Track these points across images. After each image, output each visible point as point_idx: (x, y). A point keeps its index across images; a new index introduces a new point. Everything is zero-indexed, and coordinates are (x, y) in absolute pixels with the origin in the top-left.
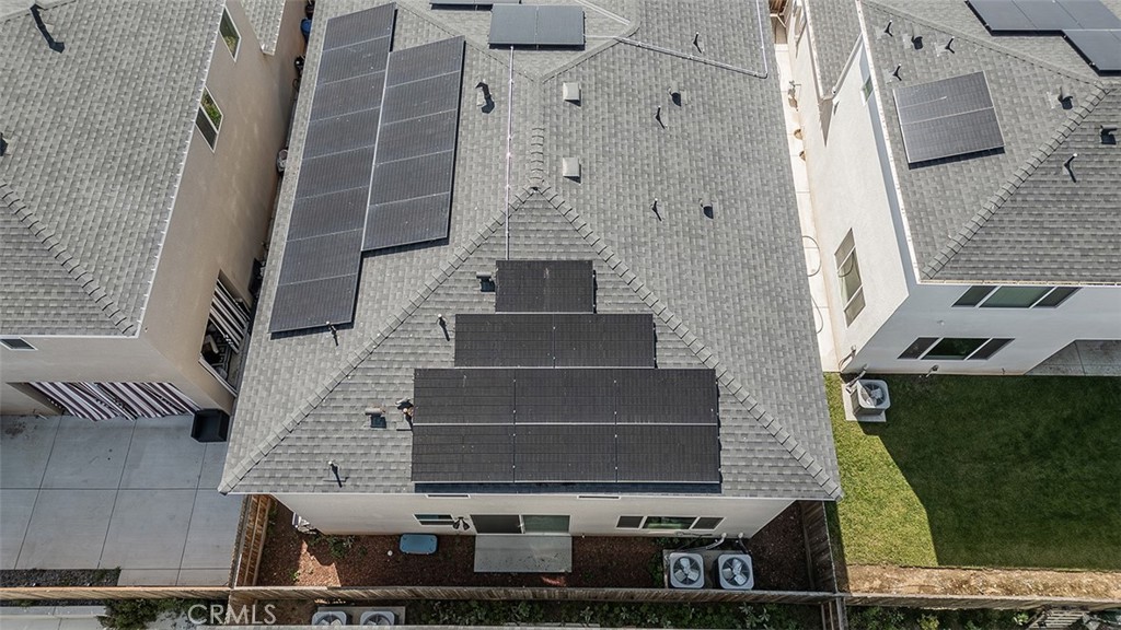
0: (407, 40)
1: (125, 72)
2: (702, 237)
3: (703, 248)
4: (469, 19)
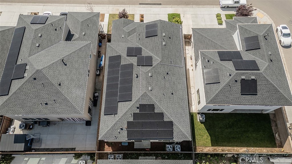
0: (123, 63)
1: (76, 68)
2: (171, 98)
3: (171, 100)
4: (133, 59)
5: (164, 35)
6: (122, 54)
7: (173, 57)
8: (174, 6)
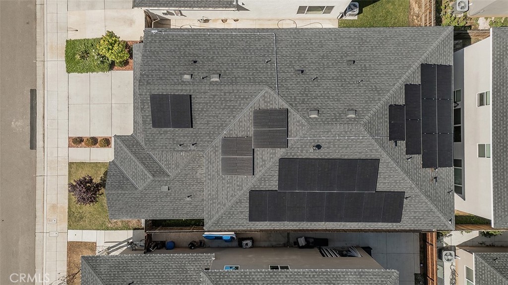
0: (273, 184)
2: (365, 65)
3: (370, 65)
4: (262, 158)
5: (187, 77)
6: (245, 189)
7: (250, 56)
8: (39, 55)
